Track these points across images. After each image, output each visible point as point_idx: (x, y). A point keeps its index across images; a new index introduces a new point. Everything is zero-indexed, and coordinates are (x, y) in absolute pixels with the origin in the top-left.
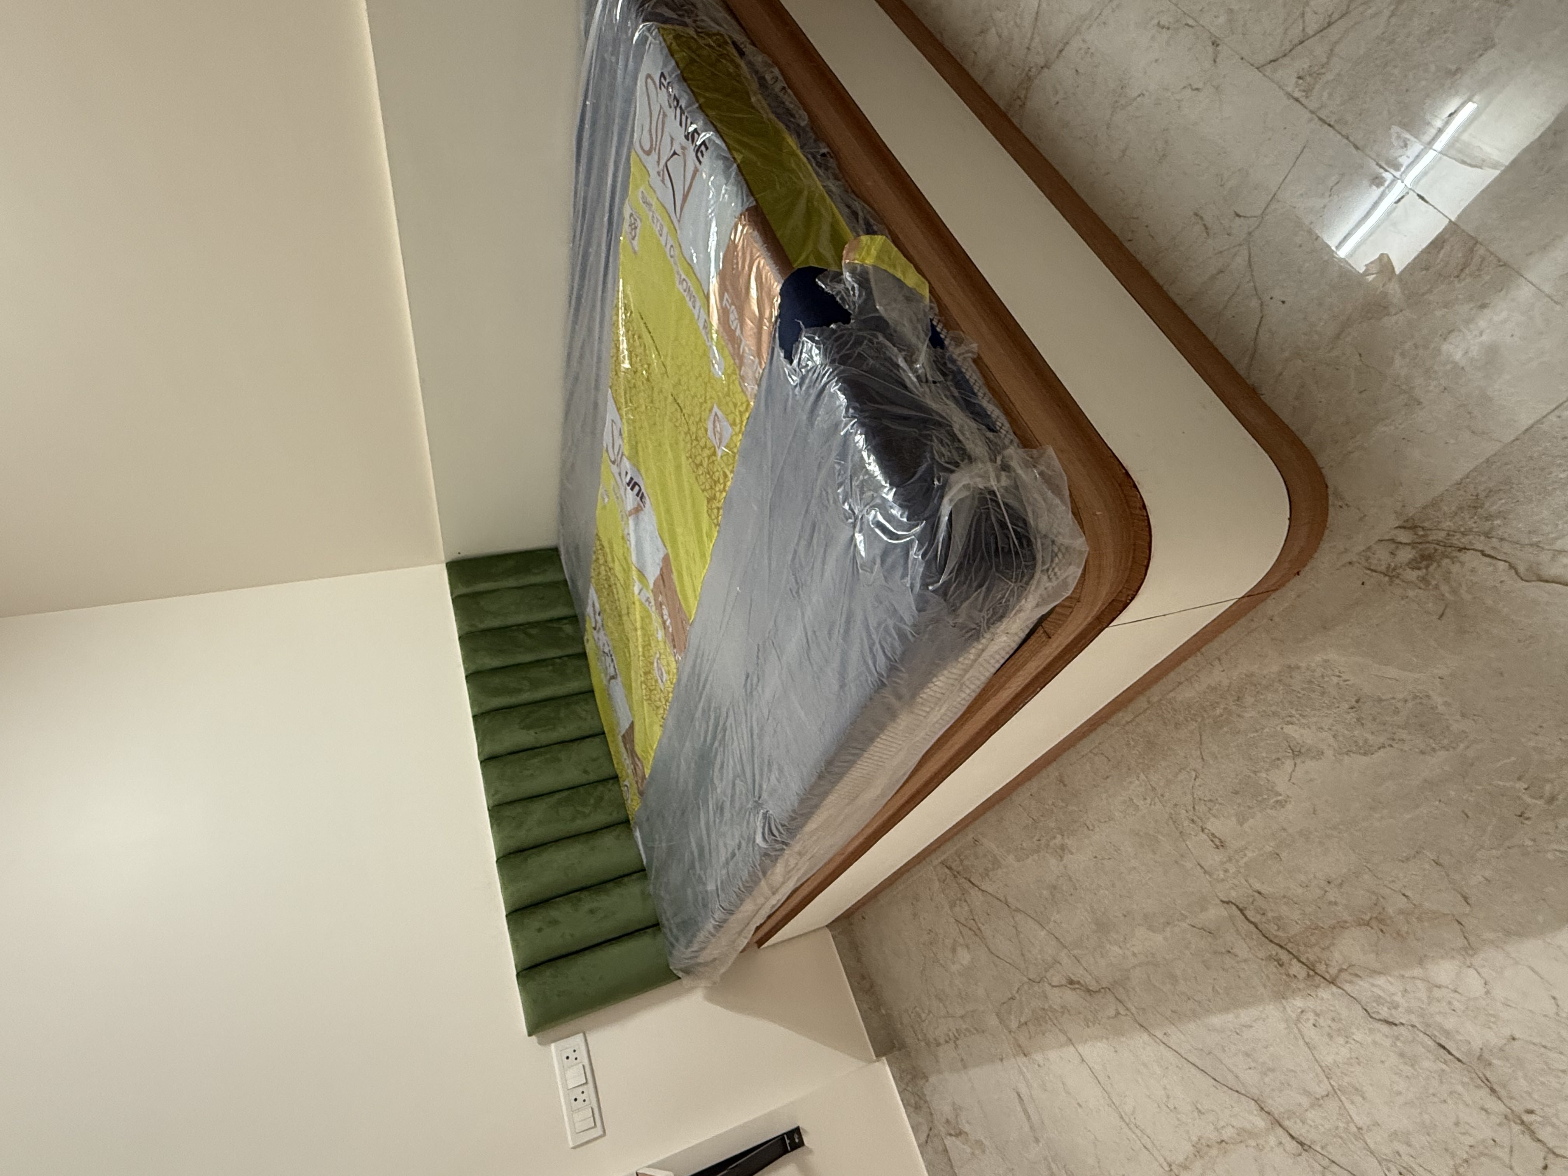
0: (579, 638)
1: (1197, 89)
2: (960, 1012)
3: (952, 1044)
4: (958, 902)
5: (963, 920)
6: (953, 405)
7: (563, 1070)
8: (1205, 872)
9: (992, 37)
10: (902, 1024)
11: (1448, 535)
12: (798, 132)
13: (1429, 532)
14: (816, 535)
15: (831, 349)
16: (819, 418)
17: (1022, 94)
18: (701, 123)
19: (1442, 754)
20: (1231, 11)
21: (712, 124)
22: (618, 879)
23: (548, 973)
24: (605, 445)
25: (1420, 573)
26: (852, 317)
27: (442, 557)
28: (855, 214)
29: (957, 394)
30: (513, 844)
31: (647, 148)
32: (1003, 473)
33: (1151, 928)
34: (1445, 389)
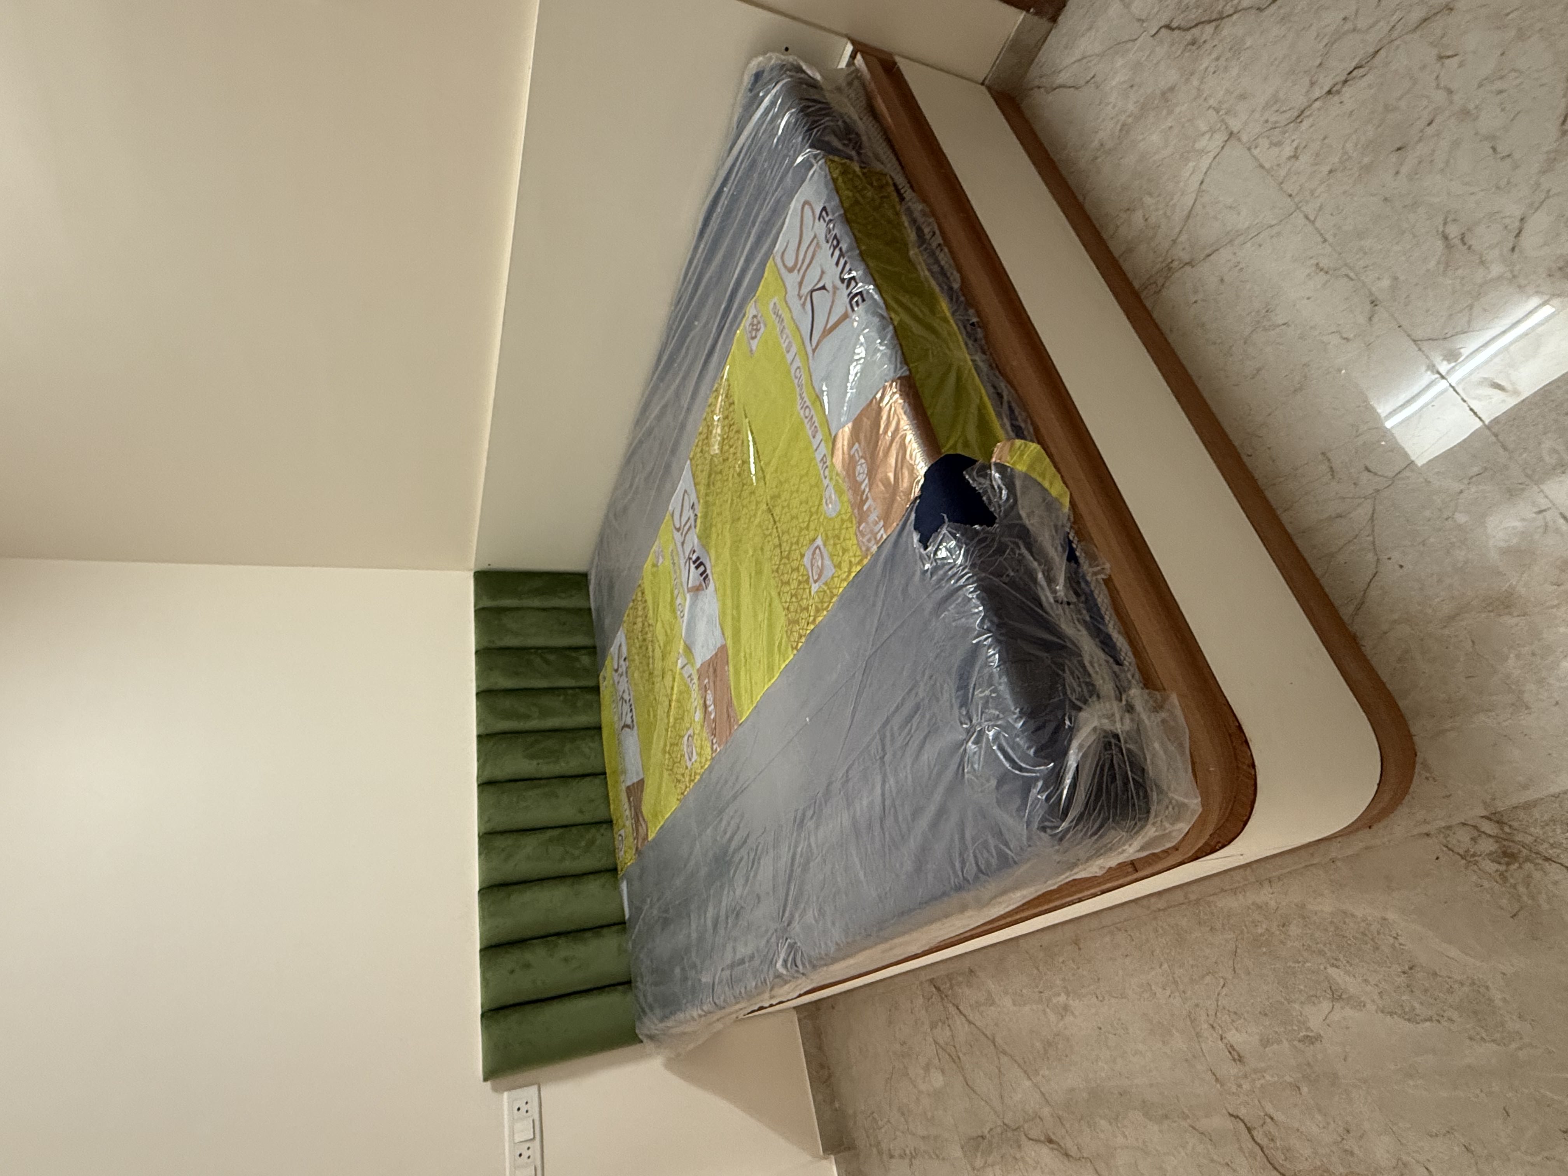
0: (595, 671)
1: (1347, 339)
2: (921, 1131)
3: (907, 1161)
4: (940, 1024)
5: (942, 1042)
6: (1084, 632)
7: (513, 1121)
8: (1217, 1080)
9: (1138, 218)
10: (855, 1123)
11: (1535, 841)
12: (951, 294)
13: (1515, 832)
14: (917, 718)
15: (973, 552)
16: (946, 613)
17: (1160, 281)
18: (860, 272)
19: (1493, 1047)
20: (1396, 279)
21: (872, 276)
22: (597, 929)
23: (514, 1018)
24: (671, 508)
25: (1503, 868)
26: (997, 521)
27: (472, 565)
28: (1000, 396)
29: (1088, 618)
30: (498, 877)
31: (790, 264)
32: (1127, 715)
33: (1146, 1115)
34: (1557, 703)
